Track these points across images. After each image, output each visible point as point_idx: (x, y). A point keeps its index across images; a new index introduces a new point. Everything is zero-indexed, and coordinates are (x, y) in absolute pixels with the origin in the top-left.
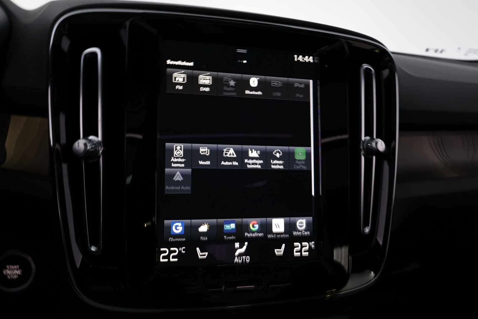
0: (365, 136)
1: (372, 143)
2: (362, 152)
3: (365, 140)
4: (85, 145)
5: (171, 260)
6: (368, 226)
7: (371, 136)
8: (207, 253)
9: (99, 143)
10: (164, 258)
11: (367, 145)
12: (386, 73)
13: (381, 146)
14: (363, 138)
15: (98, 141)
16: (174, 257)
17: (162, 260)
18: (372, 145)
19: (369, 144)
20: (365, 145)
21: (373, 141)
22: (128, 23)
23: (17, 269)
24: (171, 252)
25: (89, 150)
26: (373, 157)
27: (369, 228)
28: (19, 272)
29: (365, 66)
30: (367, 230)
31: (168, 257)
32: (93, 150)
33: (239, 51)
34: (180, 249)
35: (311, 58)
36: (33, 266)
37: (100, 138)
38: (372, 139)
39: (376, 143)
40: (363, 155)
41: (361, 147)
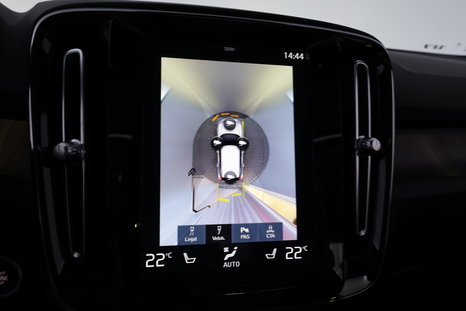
0: (360, 135)
1: (367, 142)
2: (357, 152)
3: (359, 139)
4: (66, 148)
5: (157, 265)
6: (364, 229)
7: (366, 134)
8: (195, 259)
9: (81, 146)
10: (150, 263)
11: (361, 144)
12: (381, 68)
13: (376, 145)
14: (357, 137)
15: (81, 144)
16: (160, 263)
17: (147, 266)
18: (367, 145)
19: (364, 144)
20: (359, 144)
21: (368, 140)
22: (110, 22)
23: (4, 276)
24: (157, 258)
25: (69, 153)
26: (368, 157)
27: (365, 231)
28: (5, 278)
29: (359, 62)
30: (363, 233)
31: (154, 263)
32: (74, 153)
33: (227, 49)
34: (167, 254)
35: (302, 55)
36: (20, 272)
37: (82, 142)
38: (367, 138)
39: (371, 142)
40: (358, 155)
41: (356, 147)
